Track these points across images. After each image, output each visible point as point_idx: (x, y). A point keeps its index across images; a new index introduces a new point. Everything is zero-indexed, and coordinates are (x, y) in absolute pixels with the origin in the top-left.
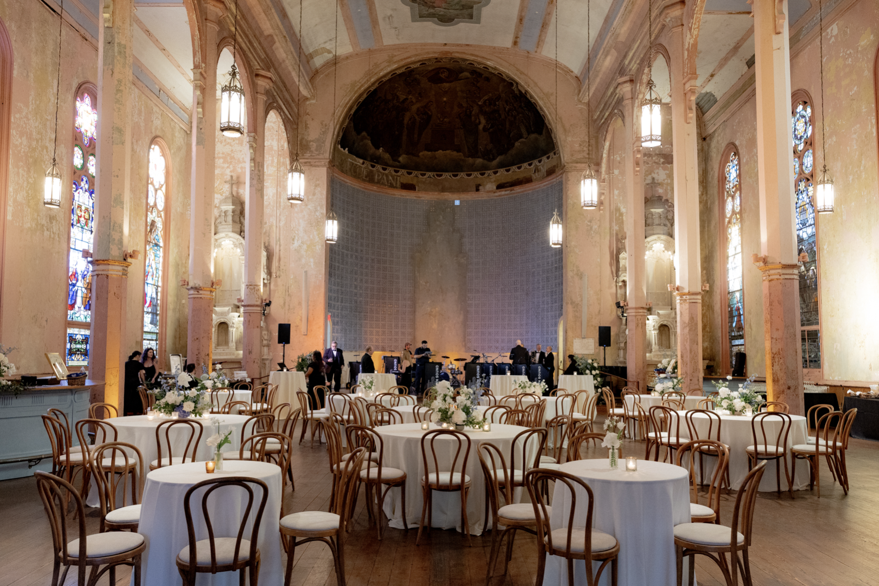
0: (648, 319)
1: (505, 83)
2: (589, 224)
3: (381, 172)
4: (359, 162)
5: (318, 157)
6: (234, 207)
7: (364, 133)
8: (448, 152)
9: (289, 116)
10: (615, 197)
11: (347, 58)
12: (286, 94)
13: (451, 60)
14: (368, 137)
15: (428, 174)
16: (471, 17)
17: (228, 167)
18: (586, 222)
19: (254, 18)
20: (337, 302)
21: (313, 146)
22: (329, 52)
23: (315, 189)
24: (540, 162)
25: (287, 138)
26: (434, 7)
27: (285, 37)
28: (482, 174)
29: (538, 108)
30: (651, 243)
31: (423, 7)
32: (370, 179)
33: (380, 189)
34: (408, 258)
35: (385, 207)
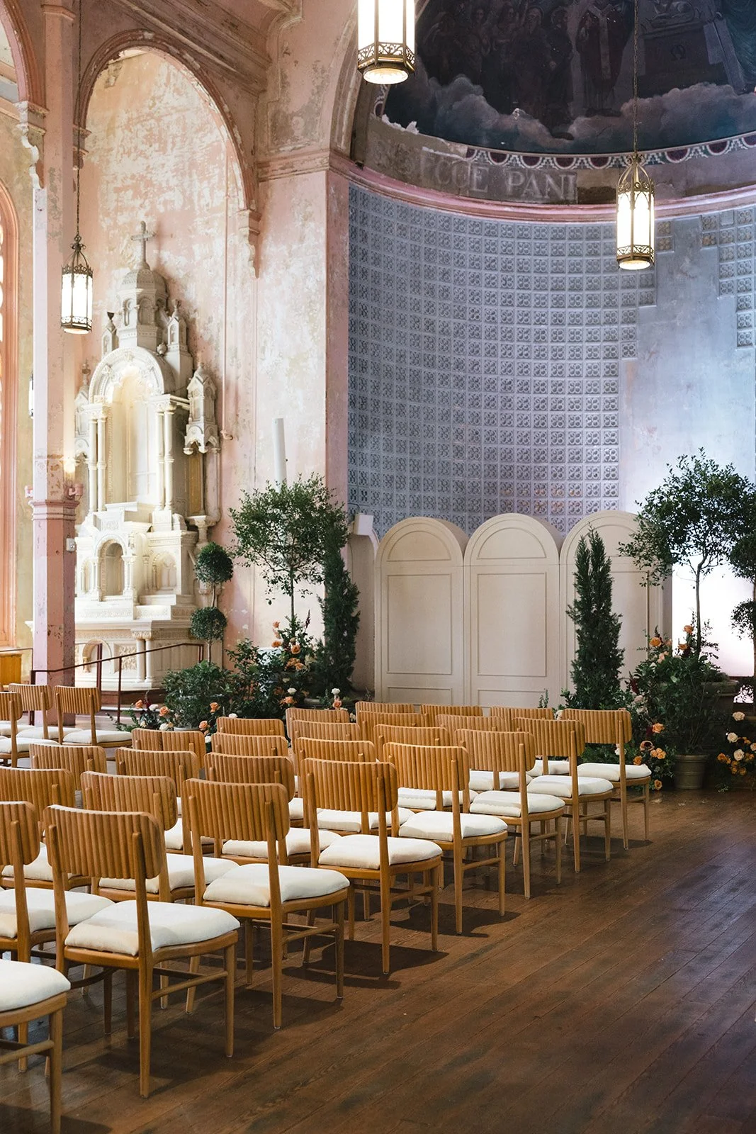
3: (521, 169)
4: (459, 154)
5: (308, 149)
6: (140, 290)
8: (693, 88)
9: (219, 62)
14: (476, 88)
15: (649, 155)
17: (141, 206)
32: (493, 189)
33: (521, 210)
34: (602, 373)
35: (537, 254)
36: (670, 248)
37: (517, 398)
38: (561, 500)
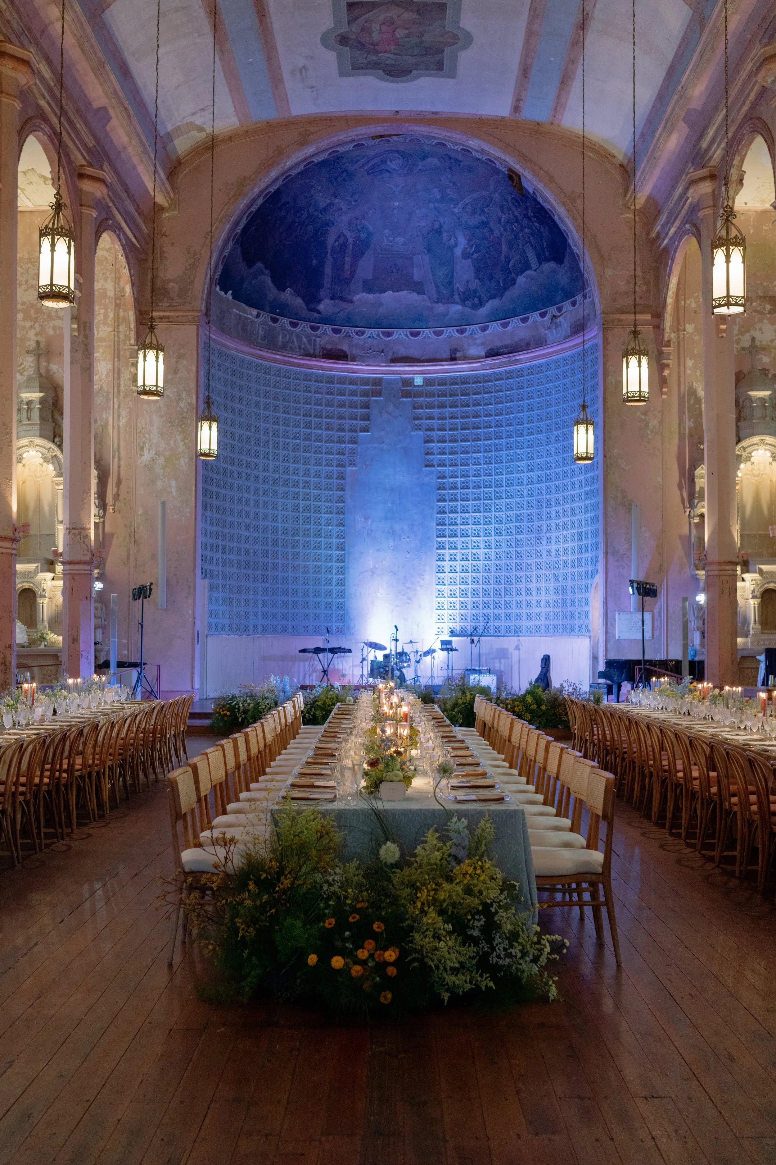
0: (743, 580)
1: (501, 176)
2: (643, 417)
3: (288, 331)
4: (251, 314)
5: (182, 307)
6: (42, 394)
7: (260, 265)
8: (401, 293)
9: (133, 240)
10: (689, 372)
11: (230, 138)
12: (128, 203)
13: (406, 138)
14: (267, 271)
15: (369, 332)
16: (439, 66)
17: (31, 327)
18: (638, 414)
19: (75, 81)
20: (217, 551)
21: (174, 287)
22: (200, 129)
23: (177, 362)
24: (560, 309)
25: (131, 276)
26: (377, 52)
27: (126, 109)
28: (462, 332)
29: (556, 219)
30: (748, 450)
31: (358, 52)
32: (270, 342)
33: (286, 359)
34: (335, 476)
35: (295, 390)
36: (381, 395)
37: (281, 490)
38: (307, 563)
